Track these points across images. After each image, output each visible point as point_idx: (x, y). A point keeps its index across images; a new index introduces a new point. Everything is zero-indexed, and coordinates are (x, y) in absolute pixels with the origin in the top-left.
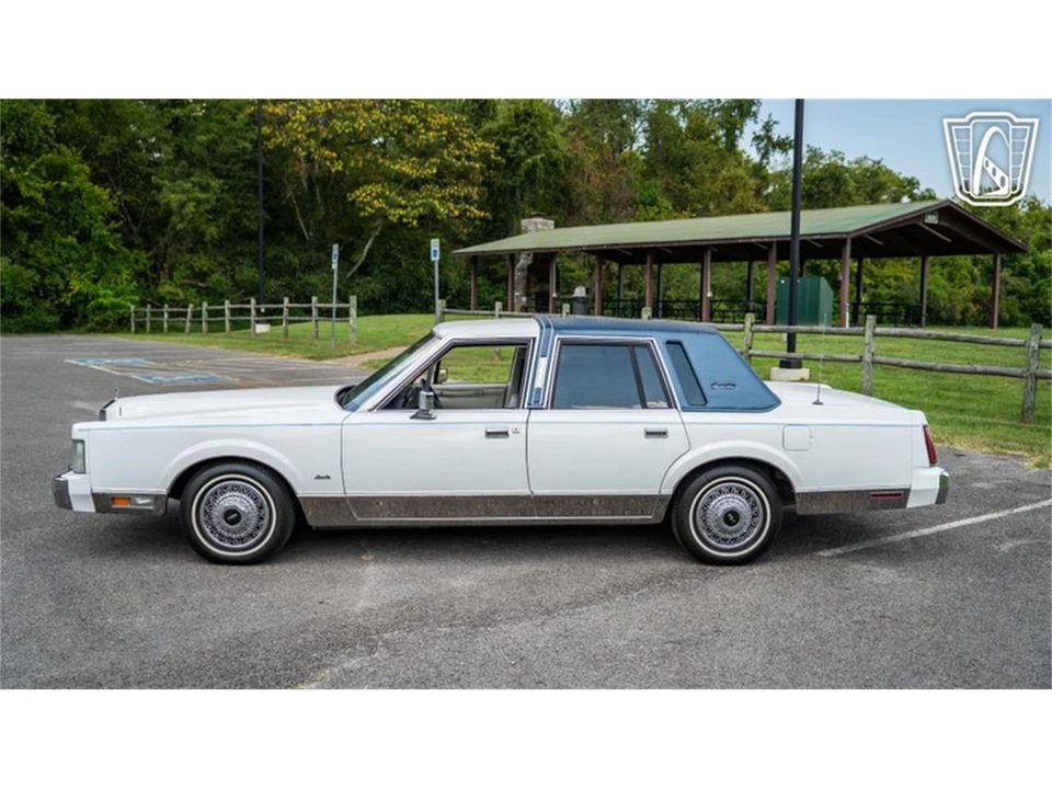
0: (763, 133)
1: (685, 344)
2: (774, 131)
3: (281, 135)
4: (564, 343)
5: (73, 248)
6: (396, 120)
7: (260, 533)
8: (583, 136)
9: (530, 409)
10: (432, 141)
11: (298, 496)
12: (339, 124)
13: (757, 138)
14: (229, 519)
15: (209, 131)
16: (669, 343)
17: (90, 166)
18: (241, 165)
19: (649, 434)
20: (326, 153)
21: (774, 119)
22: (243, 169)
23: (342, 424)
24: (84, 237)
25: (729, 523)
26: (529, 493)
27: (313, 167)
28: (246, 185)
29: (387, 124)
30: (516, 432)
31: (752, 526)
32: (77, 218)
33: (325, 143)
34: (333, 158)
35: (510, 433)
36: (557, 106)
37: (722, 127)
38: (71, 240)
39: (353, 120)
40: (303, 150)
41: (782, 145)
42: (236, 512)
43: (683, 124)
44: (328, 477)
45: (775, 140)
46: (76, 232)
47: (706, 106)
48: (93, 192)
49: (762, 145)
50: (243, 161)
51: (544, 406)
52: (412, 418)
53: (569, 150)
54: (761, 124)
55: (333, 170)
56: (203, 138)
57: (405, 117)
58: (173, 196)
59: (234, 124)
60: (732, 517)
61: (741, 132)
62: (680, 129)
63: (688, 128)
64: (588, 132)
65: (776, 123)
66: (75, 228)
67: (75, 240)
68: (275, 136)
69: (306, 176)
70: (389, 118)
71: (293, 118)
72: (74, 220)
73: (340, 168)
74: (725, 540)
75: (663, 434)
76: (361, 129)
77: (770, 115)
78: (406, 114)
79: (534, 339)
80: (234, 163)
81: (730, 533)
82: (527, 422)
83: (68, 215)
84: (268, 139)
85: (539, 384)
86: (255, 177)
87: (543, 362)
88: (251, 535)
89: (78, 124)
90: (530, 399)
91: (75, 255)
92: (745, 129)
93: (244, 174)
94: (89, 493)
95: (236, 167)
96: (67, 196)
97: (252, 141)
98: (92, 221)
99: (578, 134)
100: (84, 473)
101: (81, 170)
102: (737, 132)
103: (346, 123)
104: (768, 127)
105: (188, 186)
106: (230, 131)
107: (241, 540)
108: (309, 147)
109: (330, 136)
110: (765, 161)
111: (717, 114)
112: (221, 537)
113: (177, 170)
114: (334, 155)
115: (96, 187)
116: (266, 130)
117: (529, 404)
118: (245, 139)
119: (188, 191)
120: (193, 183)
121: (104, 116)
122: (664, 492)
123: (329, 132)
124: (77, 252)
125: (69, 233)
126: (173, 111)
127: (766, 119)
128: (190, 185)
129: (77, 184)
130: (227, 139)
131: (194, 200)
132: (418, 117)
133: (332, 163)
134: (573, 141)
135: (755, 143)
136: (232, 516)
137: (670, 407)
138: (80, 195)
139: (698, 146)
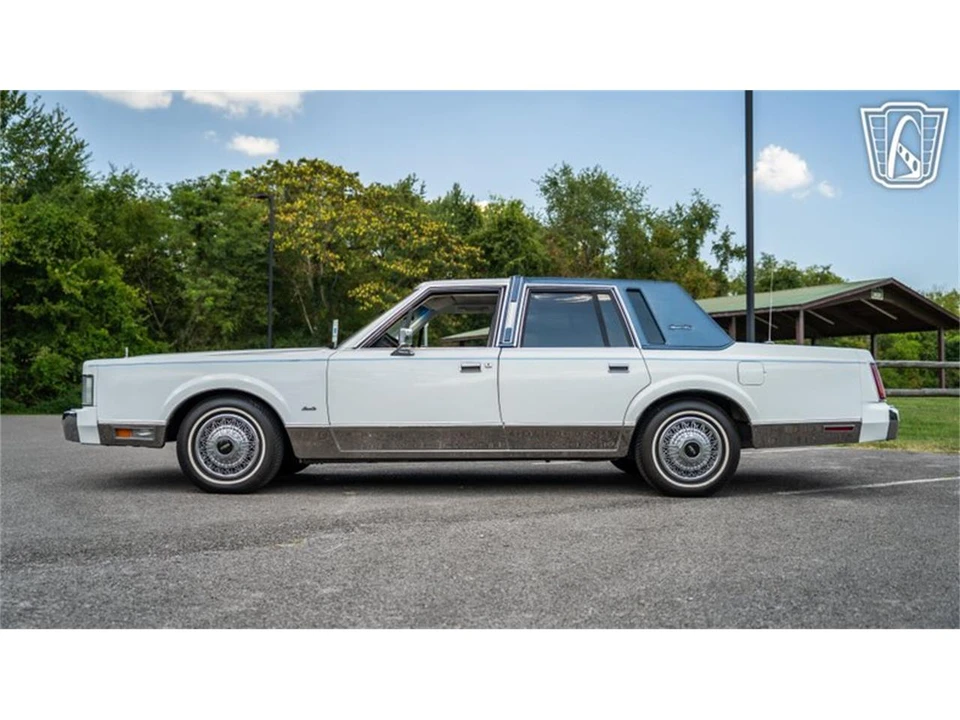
0: (721, 243)
1: (644, 291)
2: (731, 241)
3: (291, 240)
4: (533, 291)
5: (105, 339)
6: (392, 227)
7: (250, 464)
8: (559, 243)
9: (501, 347)
10: (424, 244)
11: (286, 426)
12: (342, 229)
13: (716, 247)
14: (222, 448)
15: (227, 235)
16: (629, 290)
17: (124, 268)
18: (255, 267)
19: (613, 369)
20: (331, 255)
21: (731, 230)
22: (257, 271)
23: (328, 360)
24: (115, 329)
25: (690, 454)
26: (501, 424)
27: (319, 269)
28: (259, 285)
29: (385, 230)
30: (488, 367)
31: (712, 459)
32: (110, 313)
33: (330, 247)
34: (336, 259)
35: (482, 368)
36: (536, 218)
37: (685, 238)
38: (104, 332)
39: (355, 226)
40: (310, 253)
41: (738, 253)
42: (229, 442)
43: (649, 234)
44: (314, 409)
45: (733, 248)
46: (107, 325)
47: (669, 220)
48: (125, 290)
49: (721, 253)
50: (259, 264)
51: (515, 344)
52: (392, 354)
53: (546, 255)
54: (720, 235)
55: (336, 270)
56: (223, 241)
57: (400, 225)
58: (194, 291)
59: (251, 230)
60: (692, 449)
61: (702, 241)
62: (647, 238)
63: (654, 238)
64: (564, 240)
65: (733, 233)
66: (107, 322)
67: (107, 332)
68: (285, 240)
69: (312, 275)
70: (387, 226)
71: (302, 225)
72: (107, 315)
73: (342, 268)
74: (687, 473)
75: (625, 369)
76: (361, 234)
77: (727, 227)
78: (402, 222)
79: (505, 287)
80: (250, 266)
81: (691, 465)
82: (499, 359)
83: (102, 310)
84: (279, 242)
85: (510, 324)
86: (266, 278)
87: (513, 306)
88: (242, 466)
89: (115, 234)
90: (501, 339)
91: (105, 345)
92: (705, 239)
93: (258, 275)
94: (96, 425)
95: (251, 269)
96: (102, 294)
97: (265, 245)
98: (123, 316)
99: (555, 241)
100: (92, 405)
101: (116, 271)
102: (698, 242)
103: (348, 228)
104: (725, 237)
105: (207, 282)
106: (245, 236)
107: (233, 470)
108: (315, 250)
109: (334, 241)
110: (724, 267)
111: (679, 226)
112: (215, 467)
113: (198, 269)
114: (337, 257)
115: (128, 287)
116: (277, 235)
117: (500, 343)
118: (259, 242)
119: (207, 287)
120: (212, 280)
121: (138, 227)
122: (627, 423)
123: (334, 236)
124: (108, 342)
125: (103, 326)
126: (197, 218)
127: (724, 231)
128: (209, 282)
129: (112, 283)
130: (243, 242)
131: (212, 295)
132: (412, 225)
133: (336, 265)
134: (550, 248)
135: (714, 251)
136: (225, 446)
137: (631, 345)
138: (113, 293)
139: (664, 252)
